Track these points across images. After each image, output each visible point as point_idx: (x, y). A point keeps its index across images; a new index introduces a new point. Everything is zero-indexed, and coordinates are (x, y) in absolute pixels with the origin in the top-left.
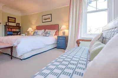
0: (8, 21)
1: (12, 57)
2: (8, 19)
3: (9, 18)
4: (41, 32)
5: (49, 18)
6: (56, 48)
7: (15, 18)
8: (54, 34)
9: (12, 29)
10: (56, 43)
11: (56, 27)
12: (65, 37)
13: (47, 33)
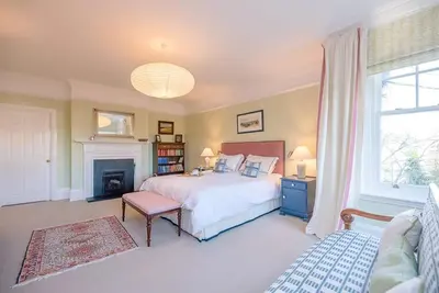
0: (160, 133)
1: (179, 230)
2: (160, 128)
3: (162, 125)
4: (234, 161)
5: (257, 123)
6: (278, 212)
7: (172, 123)
8: (272, 169)
9: (166, 149)
10: (278, 196)
11: (276, 149)
12: (306, 184)
13: (251, 167)
